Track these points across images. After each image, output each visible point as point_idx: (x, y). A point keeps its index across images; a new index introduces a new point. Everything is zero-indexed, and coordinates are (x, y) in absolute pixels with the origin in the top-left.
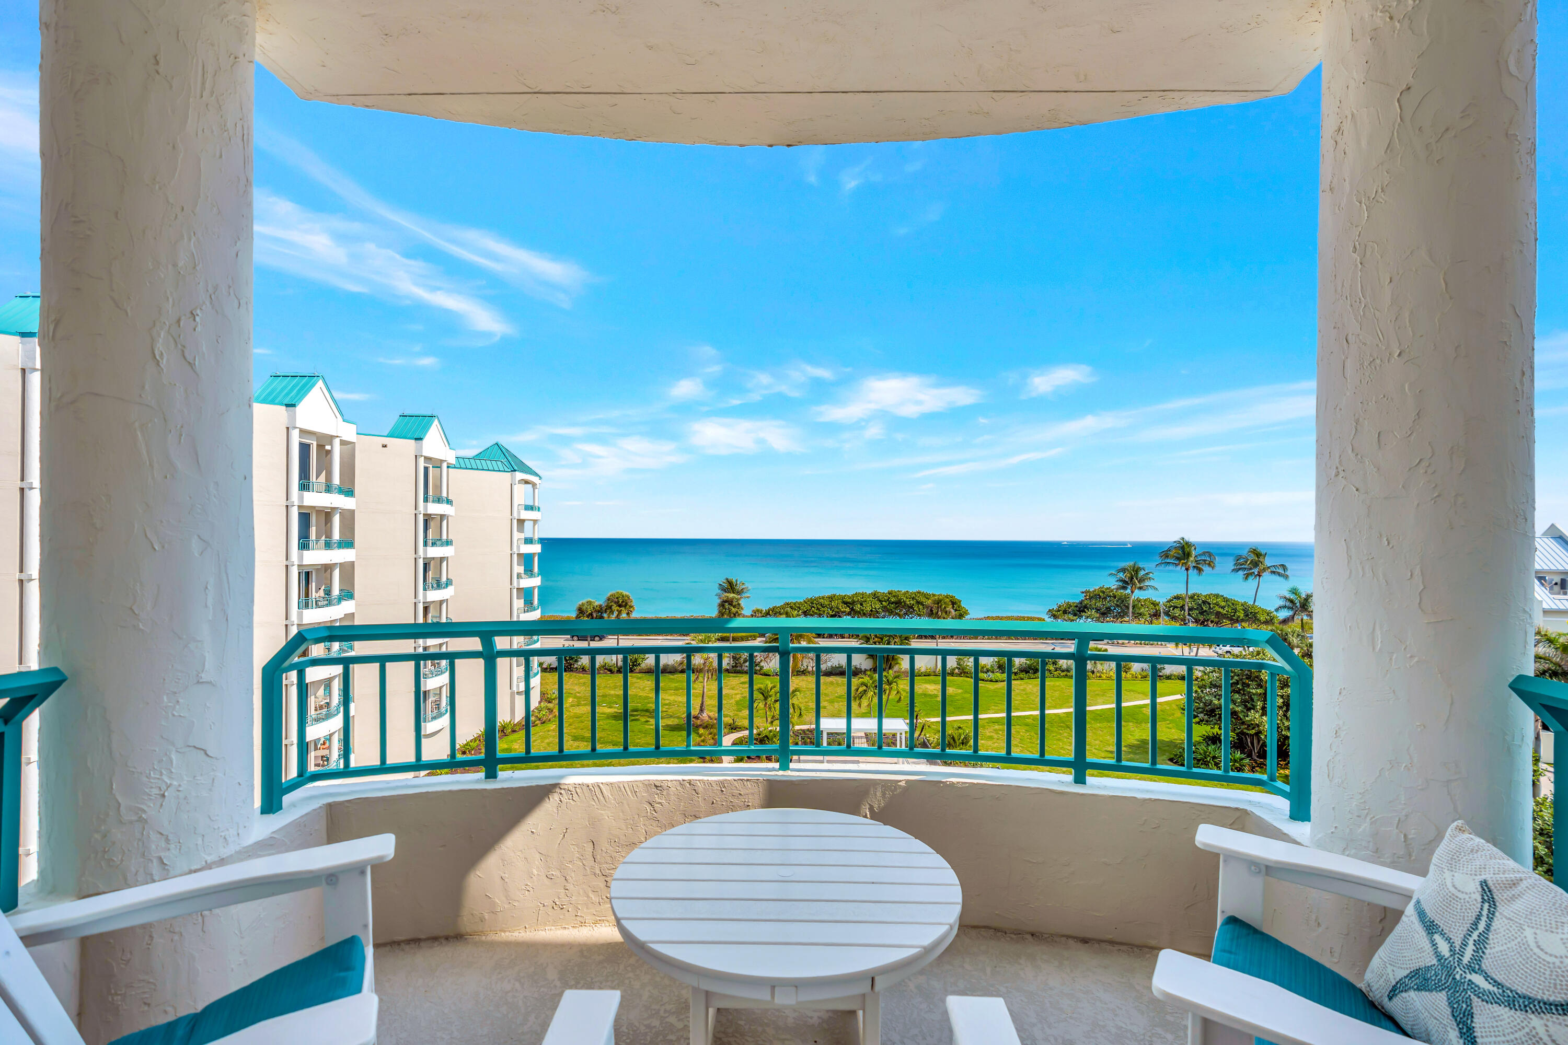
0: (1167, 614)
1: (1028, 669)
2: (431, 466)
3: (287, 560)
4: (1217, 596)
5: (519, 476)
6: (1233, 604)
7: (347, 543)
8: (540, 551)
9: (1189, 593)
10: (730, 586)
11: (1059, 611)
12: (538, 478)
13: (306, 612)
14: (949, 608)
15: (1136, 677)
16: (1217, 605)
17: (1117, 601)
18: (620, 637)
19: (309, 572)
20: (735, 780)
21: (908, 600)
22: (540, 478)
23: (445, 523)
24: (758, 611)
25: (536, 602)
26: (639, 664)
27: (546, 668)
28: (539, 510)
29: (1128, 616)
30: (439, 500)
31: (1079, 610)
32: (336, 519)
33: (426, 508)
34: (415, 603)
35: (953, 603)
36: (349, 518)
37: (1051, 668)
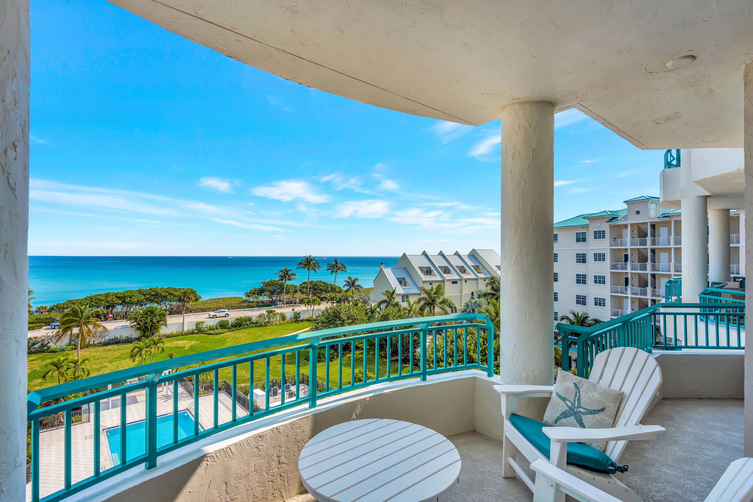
0: (300, 291)
1: (236, 325)
4: (321, 281)
6: (326, 285)
9: (309, 281)
11: (251, 293)
14: (191, 296)
15: (287, 323)
16: (321, 286)
17: (279, 286)
20: (296, 420)
21: (163, 293)
24: (42, 308)
29: (283, 293)
31: (261, 292)
35: (193, 293)
37: (248, 323)
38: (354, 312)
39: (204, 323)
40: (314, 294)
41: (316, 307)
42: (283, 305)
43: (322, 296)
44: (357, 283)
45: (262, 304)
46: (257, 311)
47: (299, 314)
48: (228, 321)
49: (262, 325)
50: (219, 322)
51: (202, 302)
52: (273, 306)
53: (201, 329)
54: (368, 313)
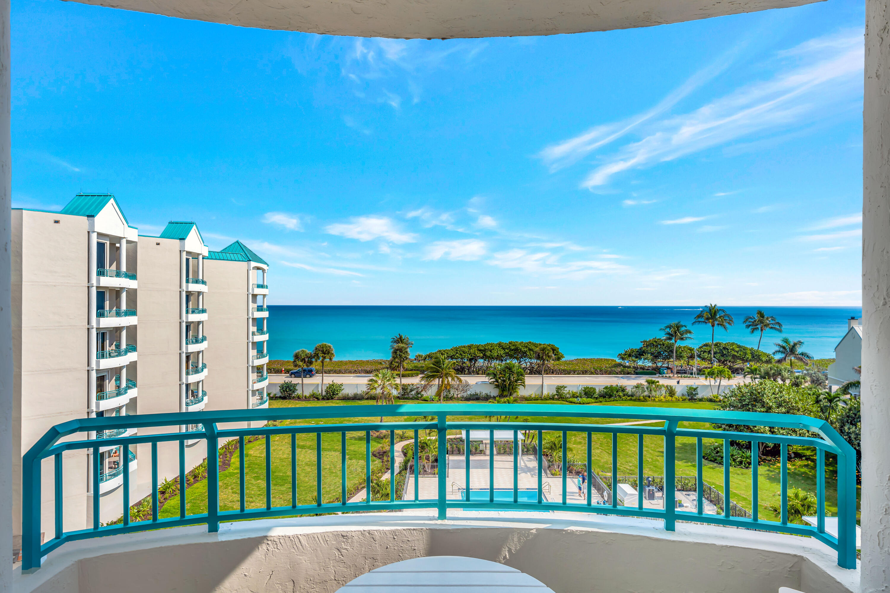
0: (699, 356)
1: (605, 395)
2: (191, 258)
3: (88, 324)
4: (733, 344)
5: (253, 264)
6: (744, 349)
7: (132, 311)
8: (268, 316)
9: (714, 342)
10: (400, 340)
11: (626, 355)
12: (266, 265)
13: (102, 361)
14: (551, 353)
15: (679, 400)
16: (733, 350)
17: (665, 348)
18: (324, 375)
19: (104, 333)
20: (404, 530)
21: (523, 348)
22: (268, 265)
23: (201, 297)
24: (419, 356)
25: (265, 351)
26: (337, 394)
27: (273, 397)
28: (267, 288)
29: (673, 358)
30: (197, 282)
31: (640, 354)
32: (124, 296)
33: (187, 287)
34: (180, 353)
35: (554, 350)
36: (132, 295)
37: (621, 394)
38: (790, 396)
39: (565, 387)
40: (723, 363)
41: (725, 382)
42: (671, 375)
43: (736, 366)
44: (799, 350)
45: (641, 371)
46: (634, 379)
47: (695, 389)
48: (595, 389)
49: (639, 400)
50: (583, 389)
51: (566, 361)
52: (658, 375)
53: (562, 395)
54: (820, 401)
